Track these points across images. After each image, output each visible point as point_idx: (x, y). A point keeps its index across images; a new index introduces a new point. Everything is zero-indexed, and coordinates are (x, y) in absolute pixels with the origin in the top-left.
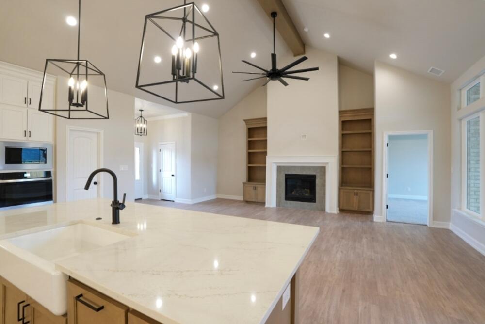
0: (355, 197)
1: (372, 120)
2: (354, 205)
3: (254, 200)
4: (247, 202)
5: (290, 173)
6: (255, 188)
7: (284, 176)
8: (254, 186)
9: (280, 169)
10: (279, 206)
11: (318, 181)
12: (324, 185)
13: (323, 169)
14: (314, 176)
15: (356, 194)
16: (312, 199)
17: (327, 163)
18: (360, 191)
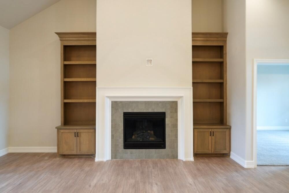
0: (210, 137)
1: (224, 47)
2: (210, 148)
3: (74, 152)
4: (64, 156)
5: (130, 111)
6: (77, 135)
7: (122, 115)
8: (75, 131)
9: (115, 105)
10: (116, 158)
11: (168, 121)
12: (175, 126)
13: (174, 105)
14: (164, 114)
15: (212, 134)
16: (160, 144)
17: (181, 97)
18: (215, 130)
